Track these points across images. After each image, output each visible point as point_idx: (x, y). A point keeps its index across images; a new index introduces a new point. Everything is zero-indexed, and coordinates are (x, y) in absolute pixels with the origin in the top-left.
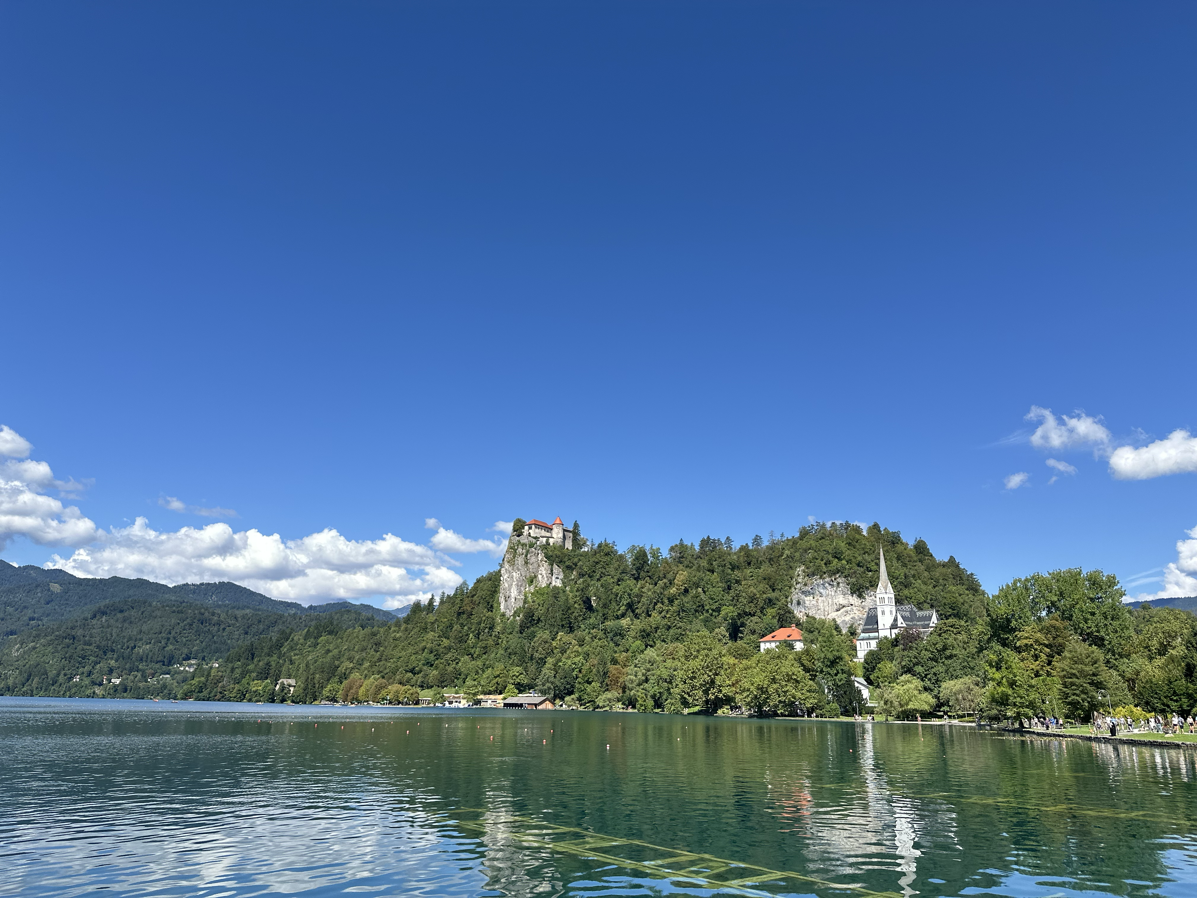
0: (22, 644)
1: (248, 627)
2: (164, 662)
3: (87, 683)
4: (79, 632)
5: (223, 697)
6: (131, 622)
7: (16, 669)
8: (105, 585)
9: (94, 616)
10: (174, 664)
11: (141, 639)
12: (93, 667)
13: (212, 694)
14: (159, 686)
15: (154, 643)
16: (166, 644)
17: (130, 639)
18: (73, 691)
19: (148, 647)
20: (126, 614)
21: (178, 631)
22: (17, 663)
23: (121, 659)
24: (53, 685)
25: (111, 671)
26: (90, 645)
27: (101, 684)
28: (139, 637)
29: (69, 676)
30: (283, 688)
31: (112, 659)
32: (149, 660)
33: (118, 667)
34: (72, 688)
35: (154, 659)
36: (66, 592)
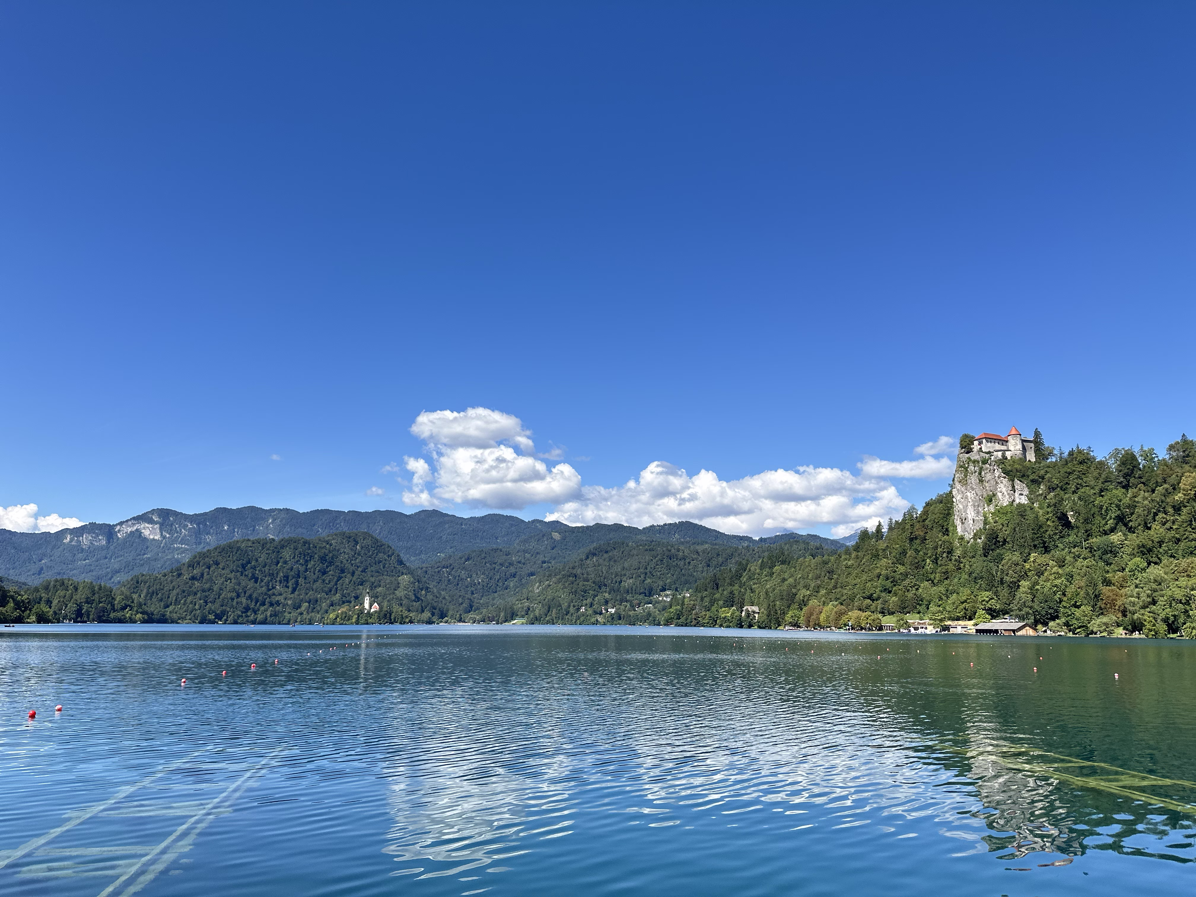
0: (540, 583)
1: (709, 560)
2: (645, 593)
3: (591, 612)
4: (579, 571)
5: (698, 623)
6: (615, 561)
7: (540, 602)
8: (591, 531)
9: (587, 558)
10: (654, 595)
11: (625, 575)
12: (593, 599)
13: (689, 621)
14: (645, 614)
15: (636, 577)
16: (645, 578)
17: (616, 575)
18: (582, 619)
19: (631, 581)
20: (610, 554)
21: (652, 566)
22: (539, 598)
23: (613, 592)
24: (567, 615)
25: (606, 602)
26: (588, 581)
27: (601, 613)
28: (623, 573)
29: (577, 607)
30: (748, 615)
31: (606, 592)
32: (634, 592)
33: (612, 599)
34: (581, 617)
35: (638, 591)
36: (564, 539)
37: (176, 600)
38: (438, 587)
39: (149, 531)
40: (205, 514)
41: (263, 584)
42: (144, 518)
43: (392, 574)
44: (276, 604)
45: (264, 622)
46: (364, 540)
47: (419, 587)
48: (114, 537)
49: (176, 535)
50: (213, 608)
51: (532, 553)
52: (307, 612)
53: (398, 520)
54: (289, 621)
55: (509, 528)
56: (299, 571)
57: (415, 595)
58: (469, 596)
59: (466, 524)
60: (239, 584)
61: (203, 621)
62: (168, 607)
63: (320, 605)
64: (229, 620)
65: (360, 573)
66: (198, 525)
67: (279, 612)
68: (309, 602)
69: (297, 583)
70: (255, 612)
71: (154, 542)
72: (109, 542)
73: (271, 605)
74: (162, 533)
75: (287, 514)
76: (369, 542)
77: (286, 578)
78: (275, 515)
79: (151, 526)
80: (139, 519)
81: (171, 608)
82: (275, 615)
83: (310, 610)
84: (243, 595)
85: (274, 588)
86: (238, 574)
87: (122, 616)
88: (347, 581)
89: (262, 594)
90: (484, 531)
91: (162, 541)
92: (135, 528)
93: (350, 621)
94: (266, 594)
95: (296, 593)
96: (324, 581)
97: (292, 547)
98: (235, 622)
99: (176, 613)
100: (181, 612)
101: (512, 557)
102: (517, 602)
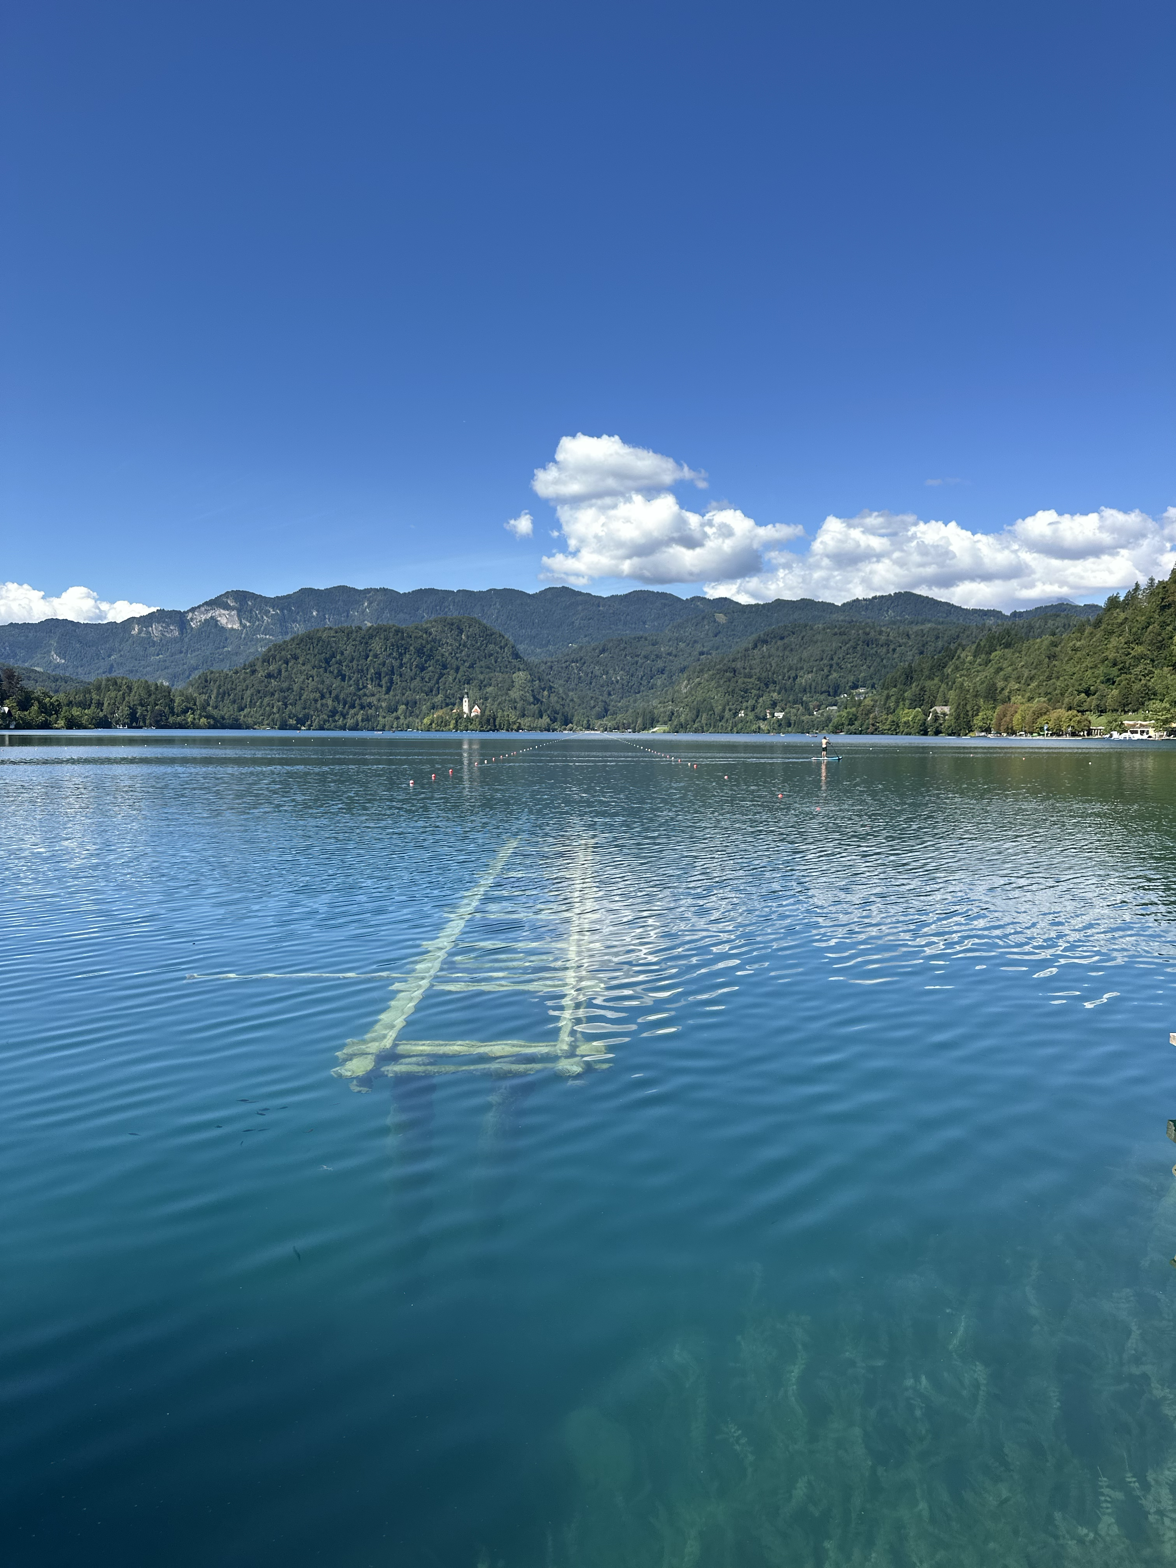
0: (689, 680)
1: (923, 646)
2: (829, 692)
3: (751, 717)
4: (739, 665)
5: (876, 730)
6: (792, 650)
7: (687, 705)
8: (768, 610)
9: (755, 646)
10: (840, 694)
11: (802, 668)
12: (756, 701)
13: (864, 727)
14: (823, 719)
15: (816, 671)
16: (830, 672)
17: (790, 669)
18: (740, 726)
19: (810, 676)
20: (786, 641)
21: (841, 656)
22: (686, 700)
23: (783, 691)
24: (720, 721)
25: (774, 705)
26: (751, 677)
27: (765, 719)
28: (799, 666)
29: (734, 711)
30: (936, 718)
31: (774, 691)
32: (813, 690)
33: (782, 700)
34: (739, 723)
35: (819, 688)
36: (731, 621)
37: (251, 702)
38: (566, 686)
39: (227, 620)
40: (289, 596)
41: (351, 682)
42: (217, 603)
43: (506, 670)
44: (368, 706)
45: (355, 728)
46: (469, 627)
47: (540, 686)
48: (188, 627)
49: (257, 623)
50: (293, 711)
51: (688, 642)
52: (404, 716)
53: (518, 602)
54: (384, 726)
55: (661, 609)
56: (393, 667)
57: (534, 696)
58: (605, 697)
59: (604, 606)
60: (323, 682)
61: (283, 727)
62: (242, 710)
63: (419, 708)
64: (314, 725)
65: (465, 669)
66: (282, 610)
67: (371, 716)
68: (407, 704)
69: (391, 681)
70: (344, 716)
71: (233, 632)
72: (182, 634)
73: (362, 707)
74: (241, 621)
75: (385, 595)
76: (475, 630)
77: (378, 675)
78: (371, 597)
79: (226, 612)
80: (213, 604)
81: (246, 711)
82: (367, 719)
83: (408, 714)
84: (328, 695)
85: (365, 687)
86: (322, 670)
87: (183, 720)
88: (451, 678)
89: (350, 694)
90: (628, 614)
91: (242, 630)
92: (210, 615)
93: (447, 727)
94: (355, 694)
95: (391, 693)
96: (423, 679)
97: (382, 636)
98: (321, 728)
99: (251, 717)
100: (258, 716)
101: (660, 647)
102: (659, 706)
